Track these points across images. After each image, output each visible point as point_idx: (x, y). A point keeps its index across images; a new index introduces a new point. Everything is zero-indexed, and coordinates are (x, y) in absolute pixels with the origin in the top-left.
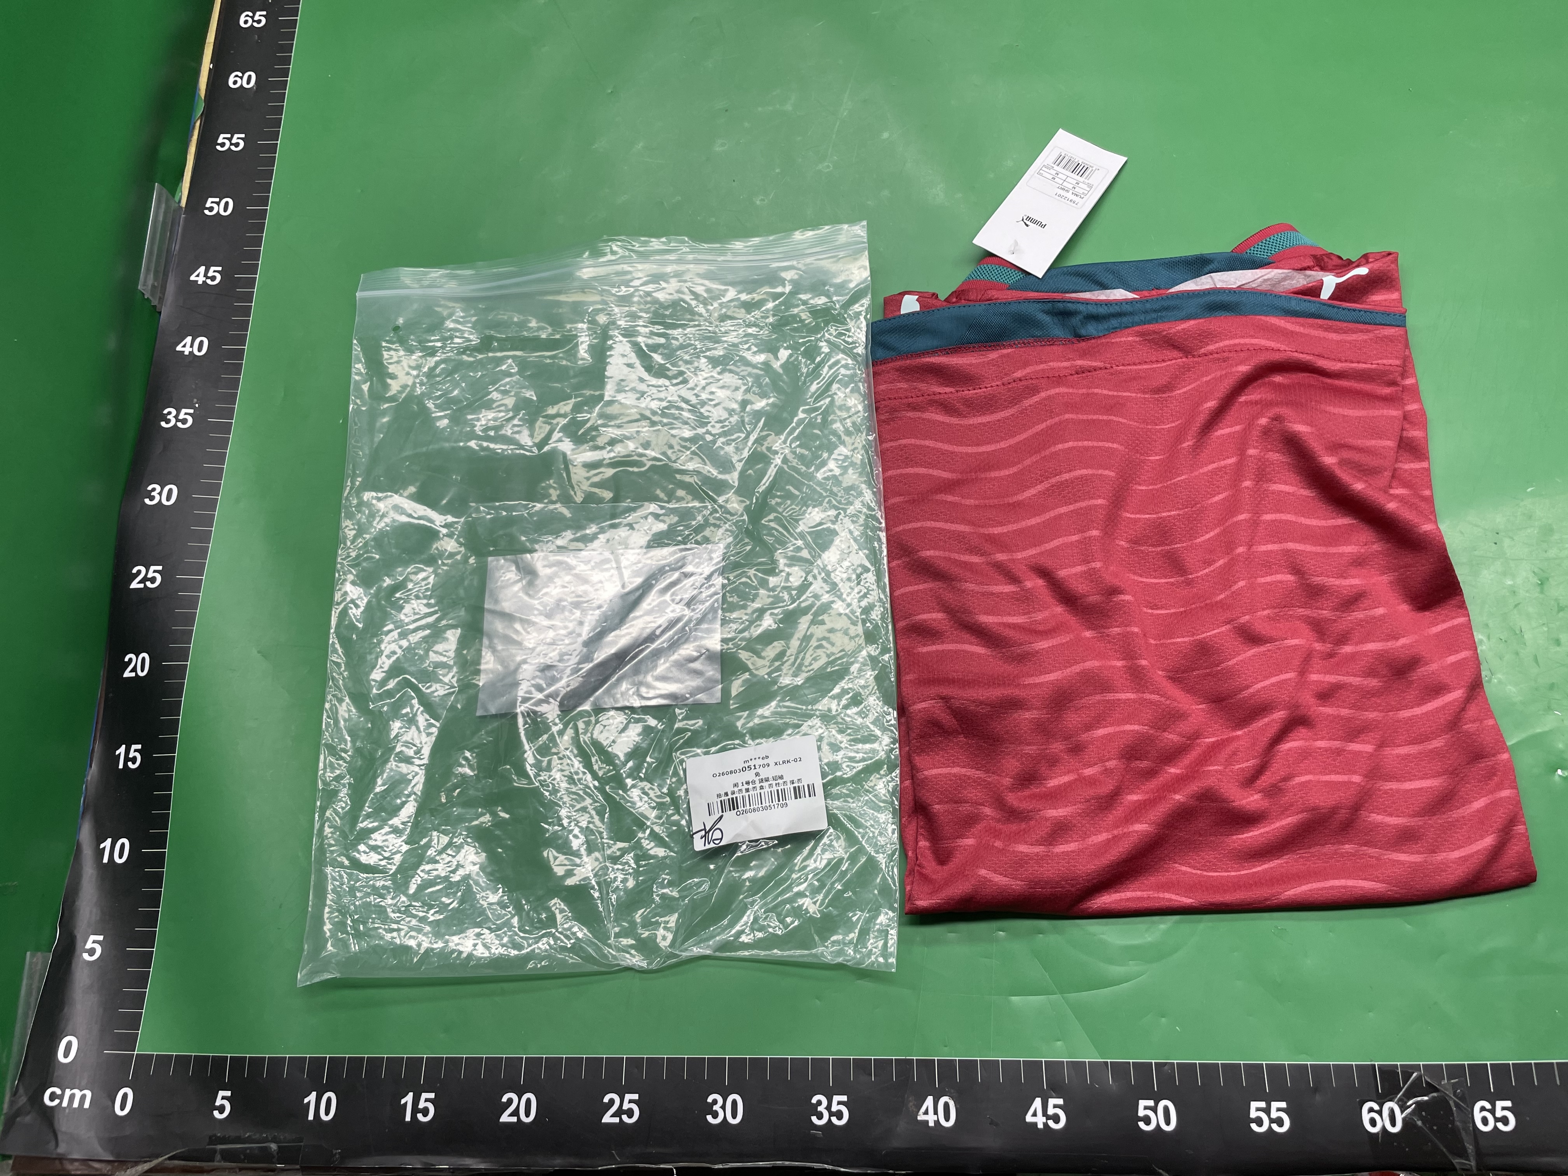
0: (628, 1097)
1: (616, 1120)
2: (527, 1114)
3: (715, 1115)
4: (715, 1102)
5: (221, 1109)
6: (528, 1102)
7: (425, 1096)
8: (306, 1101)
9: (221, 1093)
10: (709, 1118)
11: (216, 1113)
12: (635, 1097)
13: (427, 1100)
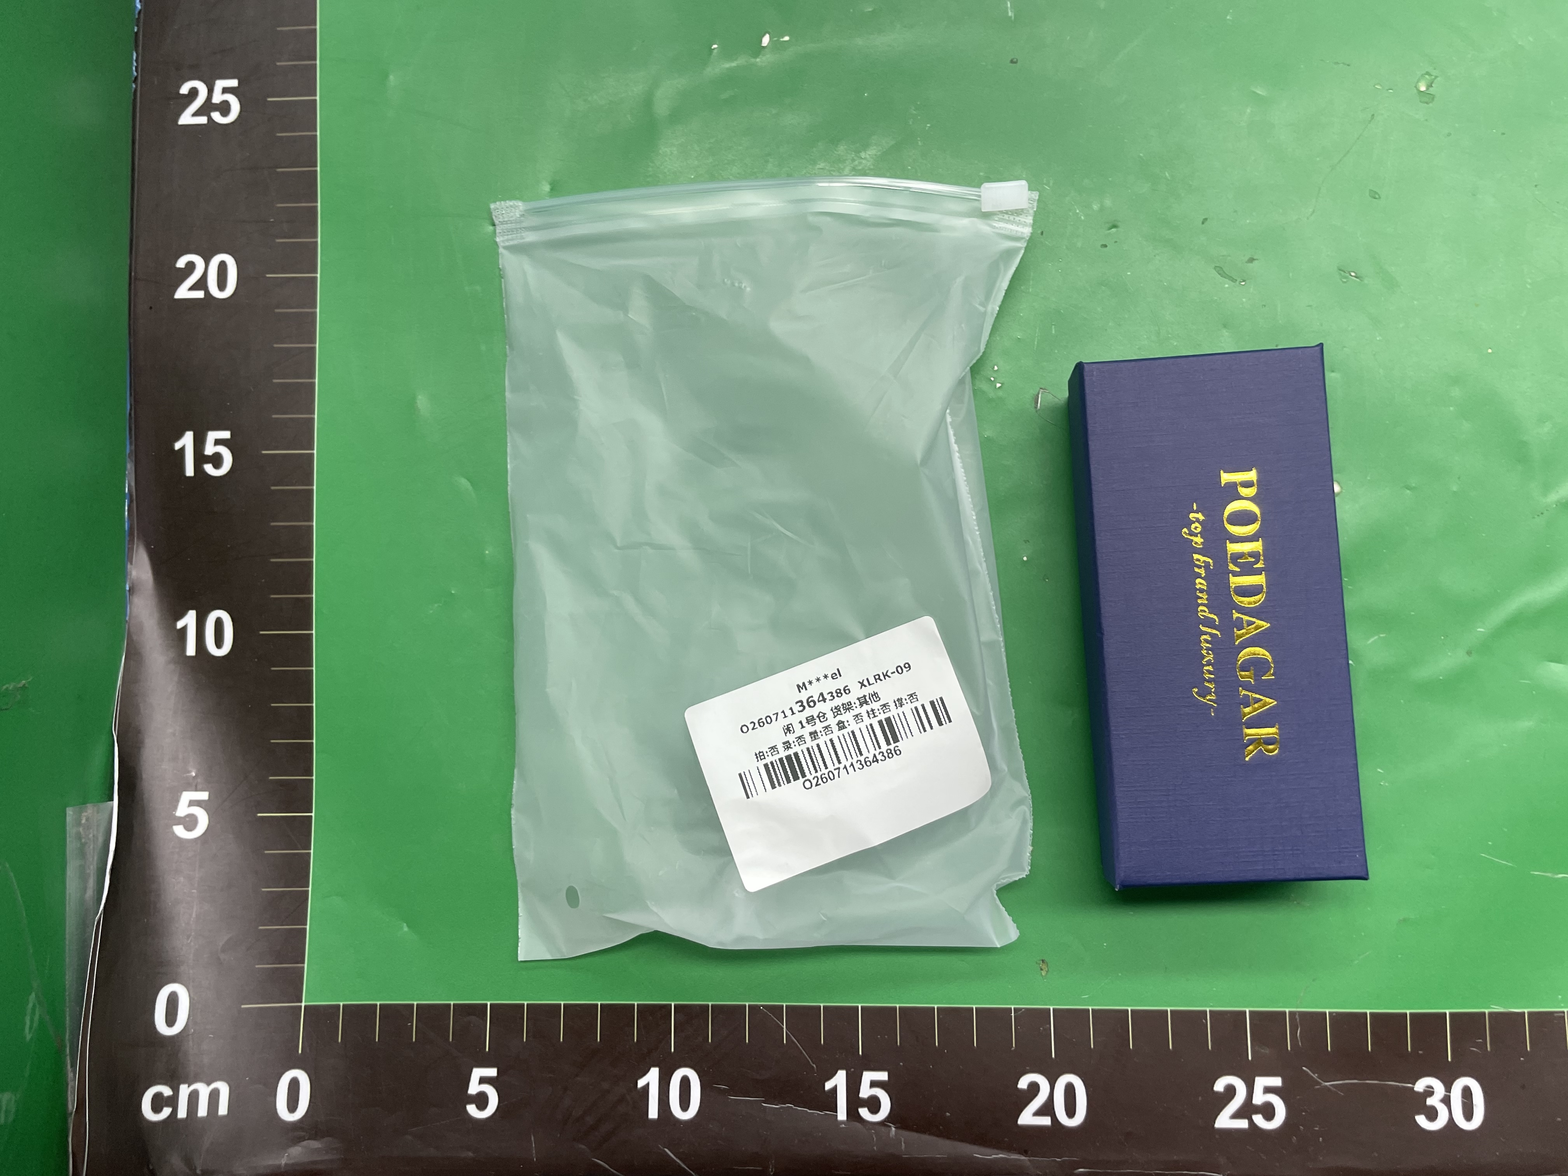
0: (1261, 1082)
1: (1243, 1124)
2: (1071, 1111)
3: (1432, 1114)
4: (1429, 1092)
5: (481, 1101)
6: (1070, 1090)
7: (868, 1076)
8: (641, 1083)
9: (478, 1073)
10: (1421, 1120)
11: (472, 1109)
12: (1276, 1081)
13: (874, 1084)
